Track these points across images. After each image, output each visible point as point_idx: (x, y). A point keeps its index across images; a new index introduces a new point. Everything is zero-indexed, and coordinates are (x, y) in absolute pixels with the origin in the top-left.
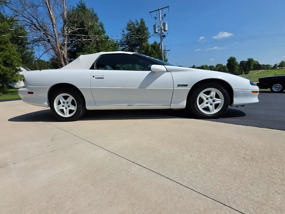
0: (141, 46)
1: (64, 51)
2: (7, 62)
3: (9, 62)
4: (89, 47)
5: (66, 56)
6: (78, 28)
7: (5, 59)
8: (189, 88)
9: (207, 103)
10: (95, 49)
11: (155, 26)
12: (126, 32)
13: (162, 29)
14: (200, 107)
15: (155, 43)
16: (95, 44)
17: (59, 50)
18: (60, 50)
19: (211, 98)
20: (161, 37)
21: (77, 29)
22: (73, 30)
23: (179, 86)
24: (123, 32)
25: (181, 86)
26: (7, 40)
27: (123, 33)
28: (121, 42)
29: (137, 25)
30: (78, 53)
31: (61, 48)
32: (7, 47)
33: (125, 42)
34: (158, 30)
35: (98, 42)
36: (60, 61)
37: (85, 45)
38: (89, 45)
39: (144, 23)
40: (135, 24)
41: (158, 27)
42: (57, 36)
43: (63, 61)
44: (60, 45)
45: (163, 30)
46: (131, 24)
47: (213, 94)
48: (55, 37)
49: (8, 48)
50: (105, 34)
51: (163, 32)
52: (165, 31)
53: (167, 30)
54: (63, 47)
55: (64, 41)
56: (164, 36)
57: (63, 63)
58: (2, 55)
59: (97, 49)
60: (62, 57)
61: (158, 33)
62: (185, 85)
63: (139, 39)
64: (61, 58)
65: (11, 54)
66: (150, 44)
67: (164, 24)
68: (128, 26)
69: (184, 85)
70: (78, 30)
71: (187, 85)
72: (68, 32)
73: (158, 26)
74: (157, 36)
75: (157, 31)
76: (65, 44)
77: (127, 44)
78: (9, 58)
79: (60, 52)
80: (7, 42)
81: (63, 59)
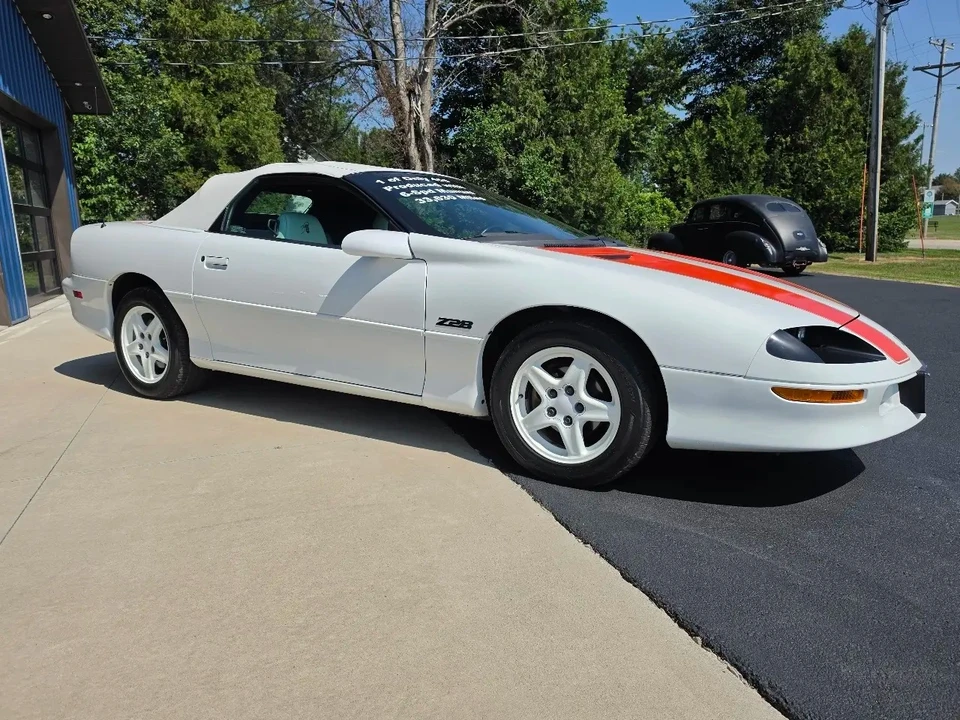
1: (422, 105)
2: (238, 150)
3: (243, 149)
5: (424, 124)
6: (481, 7)
7: (234, 140)
8: (478, 338)
9: (552, 412)
10: (542, 87)
14: (525, 422)
15: (856, 36)
16: (543, 67)
17: (403, 99)
18: (405, 101)
19: (570, 391)
20: (881, 6)
21: (476, 10)
22: (460, 14)
23: (442, 322)
25: (451, 325)
26: (246, 74)
28: (684, 40)
30: (467, 110)
31: (411, 93)
32: (243, 99)
33: (704, 39)
35: (558, 55)
36: (403, 143)
37: (507, 73)
38: (519, 73)
42: (401, 45)
43: (413, 141)
44: (407, 81)
47: (577, 375)
49: (247, 102)
50: (603, 16)
54: (418, 89)
55: (423, 64)
57: (414, 152)
58: (228, 128)
59: (547, 86)
60: (412, 127)
62: (464, 322)
64: (410, 130)
65: (250, 122)
66: (830, 41)
69: (458, 321)
71: (469, 325)
72: (441, 24)
76: (425, 74)
77: (710, 50)
78: (246, 139)
79: (407, 109)
80: (247, 82)
81: (413, 136)
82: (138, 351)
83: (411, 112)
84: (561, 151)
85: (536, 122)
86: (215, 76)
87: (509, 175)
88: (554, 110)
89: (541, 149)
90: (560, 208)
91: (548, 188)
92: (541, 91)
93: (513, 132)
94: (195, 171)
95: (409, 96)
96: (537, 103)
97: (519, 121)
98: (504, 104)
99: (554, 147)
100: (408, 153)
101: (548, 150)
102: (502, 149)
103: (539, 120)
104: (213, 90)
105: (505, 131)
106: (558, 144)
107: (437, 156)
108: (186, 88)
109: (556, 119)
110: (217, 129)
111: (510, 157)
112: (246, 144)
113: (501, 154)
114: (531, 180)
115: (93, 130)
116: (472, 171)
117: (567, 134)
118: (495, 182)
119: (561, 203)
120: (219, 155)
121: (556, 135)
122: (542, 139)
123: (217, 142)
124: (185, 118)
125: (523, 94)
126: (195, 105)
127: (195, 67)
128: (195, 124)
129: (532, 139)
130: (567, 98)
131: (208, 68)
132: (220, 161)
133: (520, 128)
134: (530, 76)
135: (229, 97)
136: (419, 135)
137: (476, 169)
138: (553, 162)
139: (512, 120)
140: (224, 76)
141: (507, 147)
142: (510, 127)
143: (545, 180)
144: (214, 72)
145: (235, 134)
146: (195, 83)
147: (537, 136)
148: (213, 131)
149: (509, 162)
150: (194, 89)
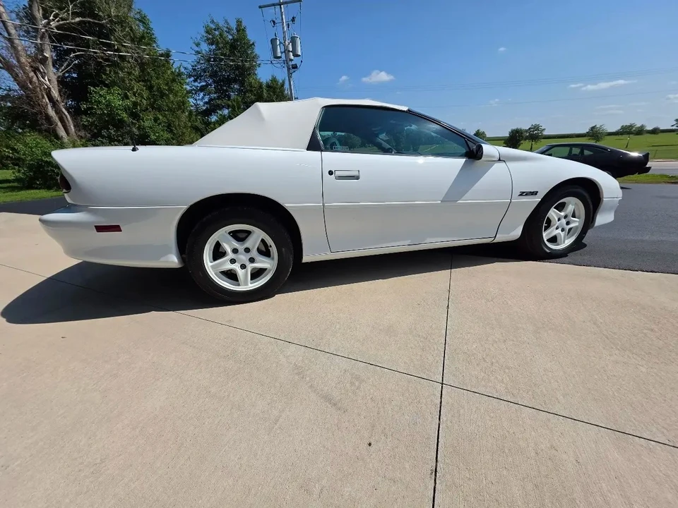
0: (242, 84)
1: (49, 80)
4: (121, 74)
5: (55, 93)
6: (81, 18)
8: (538, 199)
9: (557, 228)
10: (139, 81)
11: (273, 41)
12: (205, 48)
13: (289, 51)
14: (546, 235)
15: (274, 80)
16: (137, 69)
17: (30, 74)
18: (32, 74)
19: (566, 217)
20: (289, 69)
21: (78, 19)
22: (63, 19)
23: (522, 194)
24: (198, 45)
25: (526, 195)
27: (197, 49)
28: (194, 70)
29: (228, 32)
30: (92, 88)
31: (36, 70)
33: (204, 71)
34: (282, 53)
36: (40, 105)
37: (108, 69)
38: (122, 69)
39: (243, 30)
40: (225, 29)
41: (280, 45)
43: (50, 106)
44: (29, 60)
45: (291, 54)
46: (215, 30)
48: (6, 35)
51: (292, 57)
52: (296, 55)
53: (299, 53)
54: (41, 68)
55: (41, 50)
56: (295, 67)
57: (52, 113)
59: (143, 81)
60: (46, 96)
61: (280, 57)
62: (534, 192)
63: (237, 67)
64: (43, 97)
67: (293, 40)
68: (207, 32)
69: (530, 192)
70: (80, 21)
72: (48, 23)
73: (280, 43)
74: (279, 65)
75: (279, 55)
76: (46, 57)
77: (211, 76)
79: (35, 80)
81: (47, 101)
82: (229, 266)
83: (41, 84)
84: (165, 119)
93: (131, 106)
95: (34, 71)
96: (142, 90)
97: (133, 100)
98: (117, 88)
100: (46, 113)
102: (126, 116)
103: (146, 101)
105: (125, 105)
111: (133, 121)
113: (127, 119)
116: (107, 128)
118: (127, 136)
122: (150, 112)
129: (144, 111)
130: (159, 89)
133: (135, 104)
134: (130, 74)
136: (53, 102)
137: (111, 127)
139: (127, 99)
141: (130, 115)
142: (128, 102)
147: (147, 110)
149: (133, 124)
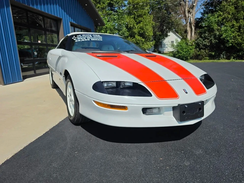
1: (192, 15)
2: (140, 32)
5: (192, 20)
7: (140, 30)
17: (186, 14)
49: (144, 20)
54: (191, 10)
57: (188, 28)
65: (144, 25)
79: (187, 16)
80: (145, 15)
81: (188, 24)
83: (188, 17)
84: (238, 25)
85: (230, 16)
86: (137, 14)
87: (218, 33)
88: (237, 12)
89: (231, 24)
90: (236, 43)
91: (232, 37)
92: (233, 6)
93: (221, 20)
94: (131, 38)
95: (188, 13)
96: (231, 10)
97: (223, 16)
98: (219, 12)
99: (235, 24)
100: (186, 29)
101: (233, 25)
102: (217, 26)
103: (231, 15)
104: (136, 17)
105: (218, 20)
106: (237, 22)
107: (195, 29)
108: (130, 18)
109: (238, 14)
110: (136, 27)
111: (219, 28)
112: (143, 30)
113: (215, 27)
114: (225, 35)
115: (109, 30)
116: (205, 33)
117: (242, 19)
118: (213, 36)
119: (236, 42)
120: (136, 34)
121: (237, 20)
122: (231, 22)
123: (136, 31)
124: (129, 25)
125: (227, 7)
126: (131, 22)
127: (133, 12)
128: (131, 27)
129: (227, 22)
131: (136, 12)
132: (136, 35)
133: (224, 18)
135: (140, 19)
136: (190, 24)
137: (207, 32)
138: (234, 28)
139: (221, 16)
140: (139, 13)
141: (218, 25)
143: (230, 35)
144: (137, 13)
145: (140, 28)
146: (133, 16)
147: (230, 20)
148: (135, 28)
149: (218, 30)
150: (132, 18)
